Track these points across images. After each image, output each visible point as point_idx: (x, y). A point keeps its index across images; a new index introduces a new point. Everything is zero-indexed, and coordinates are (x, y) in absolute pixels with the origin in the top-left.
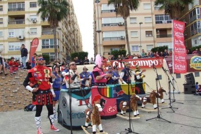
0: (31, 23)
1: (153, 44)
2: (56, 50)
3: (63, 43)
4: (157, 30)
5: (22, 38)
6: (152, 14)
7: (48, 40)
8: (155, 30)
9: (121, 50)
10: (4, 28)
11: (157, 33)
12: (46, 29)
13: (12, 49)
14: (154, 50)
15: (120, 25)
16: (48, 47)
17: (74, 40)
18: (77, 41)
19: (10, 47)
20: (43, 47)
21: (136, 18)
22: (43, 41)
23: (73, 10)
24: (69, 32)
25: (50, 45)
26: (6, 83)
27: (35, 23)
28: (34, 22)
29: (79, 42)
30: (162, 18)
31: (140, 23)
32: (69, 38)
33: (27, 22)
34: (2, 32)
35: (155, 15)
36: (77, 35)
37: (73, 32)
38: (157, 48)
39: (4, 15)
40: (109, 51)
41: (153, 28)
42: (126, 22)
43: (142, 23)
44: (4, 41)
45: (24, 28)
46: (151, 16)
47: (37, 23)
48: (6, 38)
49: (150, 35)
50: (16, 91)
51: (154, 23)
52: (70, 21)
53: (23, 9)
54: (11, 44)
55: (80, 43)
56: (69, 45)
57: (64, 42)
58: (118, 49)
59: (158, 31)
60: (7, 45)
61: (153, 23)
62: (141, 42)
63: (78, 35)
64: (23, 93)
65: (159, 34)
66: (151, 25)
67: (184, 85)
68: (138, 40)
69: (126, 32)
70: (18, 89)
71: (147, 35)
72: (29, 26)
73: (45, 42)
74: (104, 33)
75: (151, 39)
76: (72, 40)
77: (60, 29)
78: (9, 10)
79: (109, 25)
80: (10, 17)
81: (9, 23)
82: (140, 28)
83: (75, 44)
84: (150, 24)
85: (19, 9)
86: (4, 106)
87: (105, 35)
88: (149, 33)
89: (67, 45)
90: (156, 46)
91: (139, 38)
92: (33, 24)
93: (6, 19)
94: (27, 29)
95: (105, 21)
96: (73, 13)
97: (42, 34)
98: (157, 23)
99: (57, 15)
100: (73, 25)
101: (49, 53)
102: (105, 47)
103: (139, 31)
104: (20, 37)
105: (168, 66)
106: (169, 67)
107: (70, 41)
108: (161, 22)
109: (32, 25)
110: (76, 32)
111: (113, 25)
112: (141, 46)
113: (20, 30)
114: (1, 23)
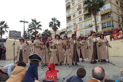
3: (118, 23)
5: (91, 25)
7: (105, 23)
10: (83, 22)
13: (87, 33)
16: (105, 28)
19: (86, 31)
20: (102, 28)
22: (102, 24)
25: (106, 26)
34: (82, 24)
39: (82, 15)
44: (83, 29)
45: (92, 19)
48: (84, 27)
73: (104, 25)
78: (84, 12)
80: (85, 15)
81: (84, 19)
93: (83, 17)
97: (101, 20)
104: (90, 25)
113: (90, 21)
114: (81, 20)
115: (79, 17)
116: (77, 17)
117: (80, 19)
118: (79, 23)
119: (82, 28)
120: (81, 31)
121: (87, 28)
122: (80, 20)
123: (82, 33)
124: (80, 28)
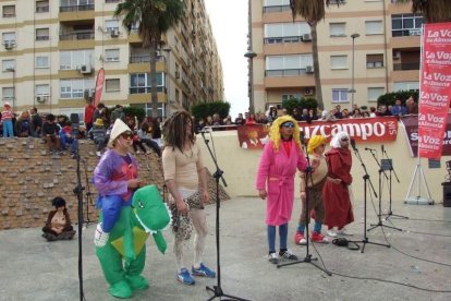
0: (107, 37)
1: (384, 85)
2: (154, 98)
3: (176, 82)
4: (395, 51)
5: (88, 71)
6: (384, 13)
7: (142, 76)
8: (390, 53)
9: (306, 98)
10: (51, 49)
11: (395, 59)
12: (138, 50)
13: (68, 95)
14: (383, 100)
15: (305, 40)
16: (142, 91)
17: (203, 75)
18: (210, 77)
19: (63, 89)
20: (132, 91)
21: (344, 23)
22: (133, 77)
23: (202, 7)
24: (191, 56)
25: (146, 86)
26: (32, 169)
27: (116, 36)
28: (113, 36)
29: (216, 79)
30: (409, 23)
31: (354, 37)
32: (191, 70)
33: (98, 36)
34: (46, 58)
35: (393, 16)
36: (210, 63)
37: (202, 56)
38: (393, 94)
39: (51, 21)
40: (279, 100)
41: (386, 46)
42: (314, 33)
43: (358, 36)
44: (51, 77)
45: (93, 49)
46: (381, 18)
47: (120, 38)
48: (55, 71)
49: (378, 65)
50: (51, 185)
51: (389, 34)
52: (193, 32)
53: (91, 7)
54: (66, 84)
55: (219, 81)
56: (191, 85)
57: (180, 81)
58: (298, 97)
59: (398, 55)
60: (56, 84)
61: (385, 35)
62: (353, 81)
63: (214, 64)
64: (66, 189)
65: (399, 62)
66: (380, 40)
67: (445, 184)
68: (348, 75)
69: (315, 56)
70: (56, 181)
71: (371, 65)
72: (103, 43)
73: (137, 80)
74: (267, 58)
75: (379, 73)
76: (197, 76)
77: (168, 51)
78: (61, 10)
79: (279, 40)
80: (65, 24)
81: (61, 38)
82: (353, 48)
83: (204, 85)
84: (379, 37)
85: (83, 7)
86: (24, 218)
87: (271, 64)
88: (375, 60)
89: (186, 86)
90: (390, 91)
91: (351, 70)
92: (110, 38)
93: (55, 30)
94: (99, 51)
95: (271, 31)
96: (202, 14)
97: (131, 62)
98: (395, 34)
99: (159, 20)
100: (202, 41)
101: (144, 104)
102: (270, 91)
103: (349, 53)
104: (84, 68)
105: (410, 137)
106: (411, 142)
107: (193, 77)
108: (407, 33)
109: (108, 43)
110: (208, 58)
111: (288, 40)
112: (353, 91)
113: (84, 52)
114: (46, 38)
115: (35, 22)
116: (27, 23)
117: (41, 35)
118: (34, 51)
119: (47, 73)
120: (38, 82)
121: (69, 79)
122: (37, 38)
123: (43, 92)
124: (38, 73)
